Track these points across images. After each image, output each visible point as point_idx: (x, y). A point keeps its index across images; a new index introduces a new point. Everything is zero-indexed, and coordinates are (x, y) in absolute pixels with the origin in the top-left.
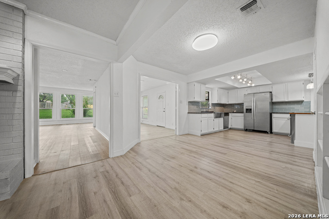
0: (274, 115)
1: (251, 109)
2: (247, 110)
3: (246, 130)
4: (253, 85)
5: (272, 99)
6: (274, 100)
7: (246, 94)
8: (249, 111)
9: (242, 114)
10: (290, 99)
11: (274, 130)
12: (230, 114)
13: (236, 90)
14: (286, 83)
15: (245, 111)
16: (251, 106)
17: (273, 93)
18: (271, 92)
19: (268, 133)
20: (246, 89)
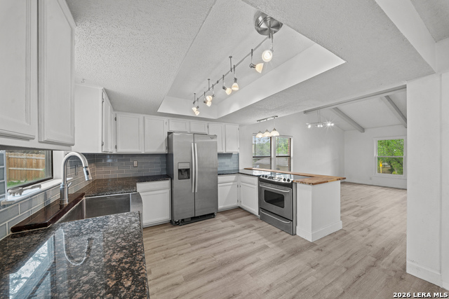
10: (228, 151)
15: (176, 174)
16: (190, 163)
19: (214, 216)
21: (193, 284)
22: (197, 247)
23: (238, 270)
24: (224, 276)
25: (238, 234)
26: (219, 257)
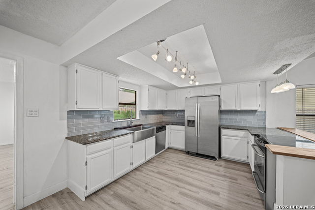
0: (224, 131)
1: (194, 121)
2: (189, 121)
3: (188, 153)
4: (197, 84)
5: (220, 106)
6: (223, 108)
7: (189, 97)
8: (191, 123)
9: (182, 128)
10: (243, 108)
11: (224, 155)
12: (167, 127)
13: (177, 90)
14: (238, 84)
15: (186, 123)
16: (195, 117)
17: (222, 97)
18: (219, 96)
19: (216, 159)
20: (189, 90)
21: (157, 175)
22: (180, 166)
23: (178, 186)
24: (169, 183)
25: (212, 176)
26: (180, 176)
